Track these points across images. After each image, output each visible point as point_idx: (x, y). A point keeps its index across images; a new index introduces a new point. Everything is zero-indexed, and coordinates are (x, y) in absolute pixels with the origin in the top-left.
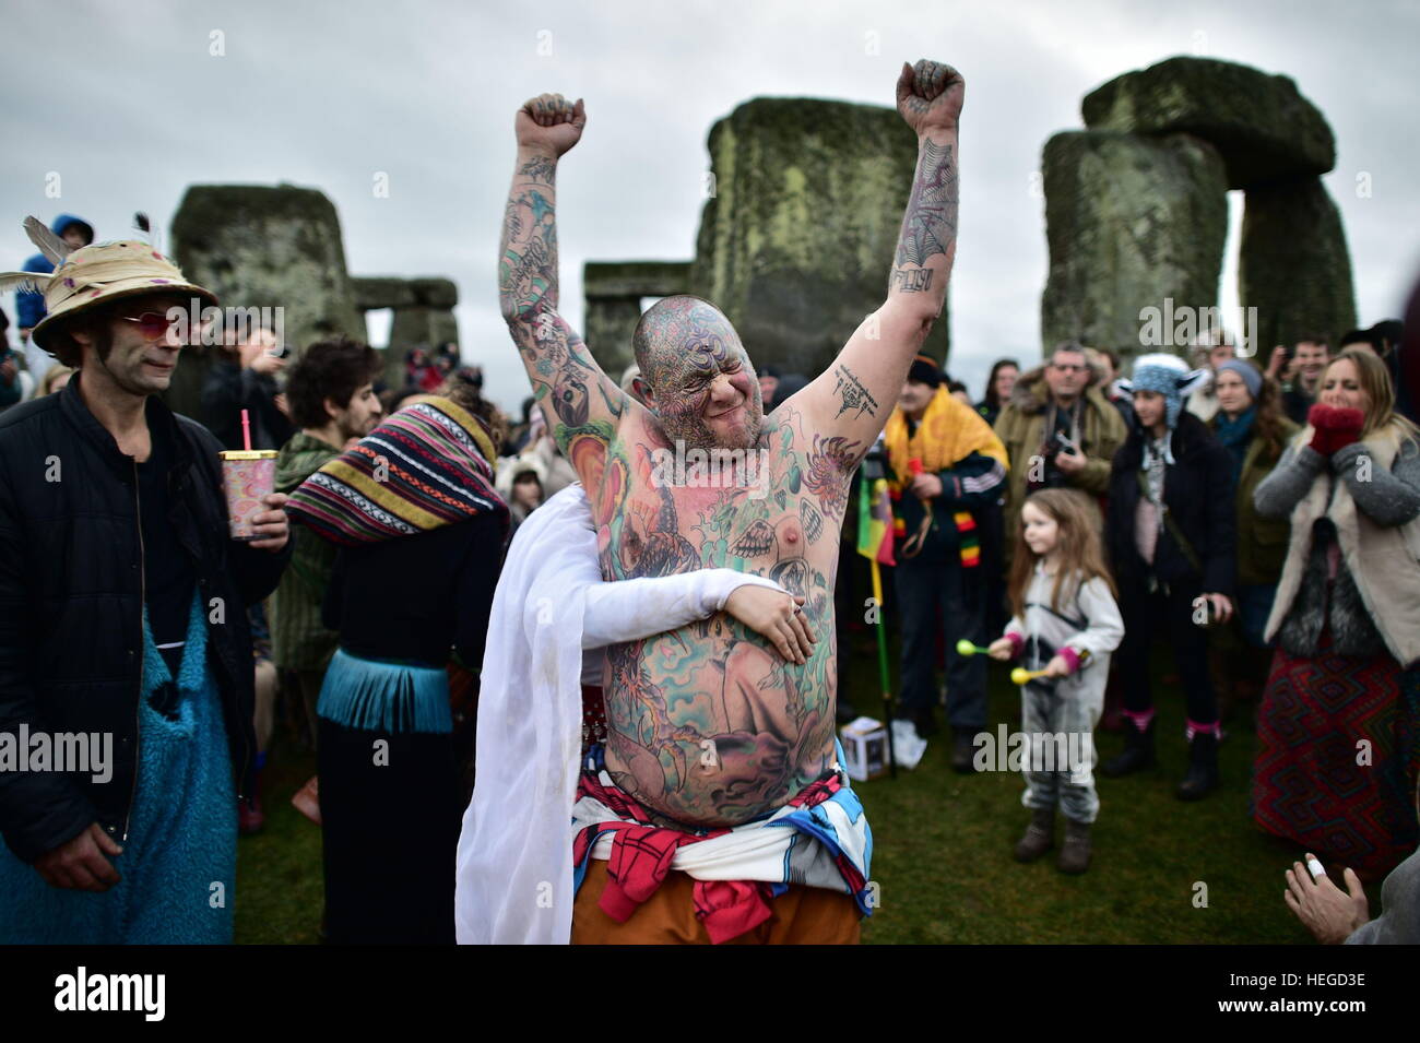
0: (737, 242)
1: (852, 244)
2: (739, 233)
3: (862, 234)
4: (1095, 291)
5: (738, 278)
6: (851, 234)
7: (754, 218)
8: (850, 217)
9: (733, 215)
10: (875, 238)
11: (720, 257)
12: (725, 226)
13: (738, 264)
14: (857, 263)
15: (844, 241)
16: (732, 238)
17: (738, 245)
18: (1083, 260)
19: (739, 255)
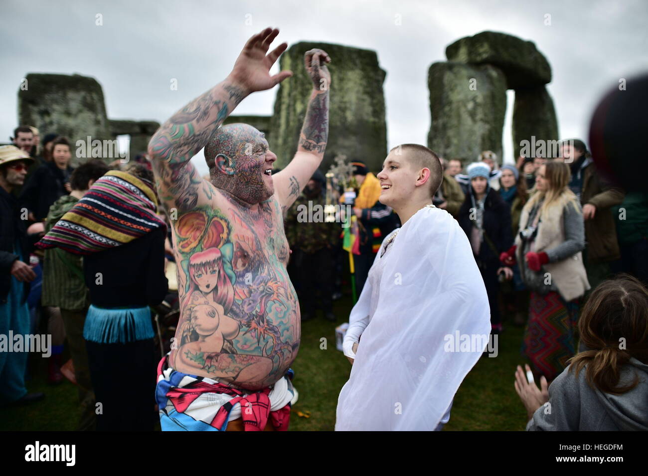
0: (291, 107)
1: (343, 110)
2: (292, 103)
3: (348, 105)
4: (451, 133)
5: (291, 124)
6: (343, 105)
7: (299, 97)
8: (343, 97)
9: (289, 95)
10: (353, 107)
11: (283, 114)
12: (286, 100)
13: (292, 117)
14: (345, 118)
15: (340, 108)
16: (289, 106)
17: (291, 109)
18: (445, 119)
19: (292, 113)
